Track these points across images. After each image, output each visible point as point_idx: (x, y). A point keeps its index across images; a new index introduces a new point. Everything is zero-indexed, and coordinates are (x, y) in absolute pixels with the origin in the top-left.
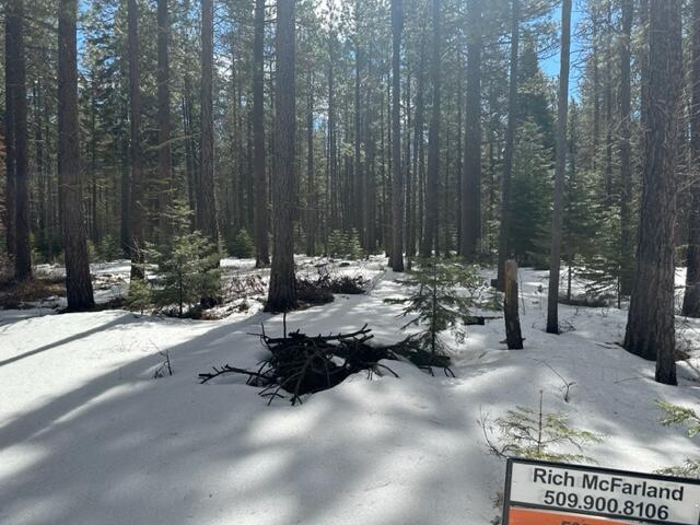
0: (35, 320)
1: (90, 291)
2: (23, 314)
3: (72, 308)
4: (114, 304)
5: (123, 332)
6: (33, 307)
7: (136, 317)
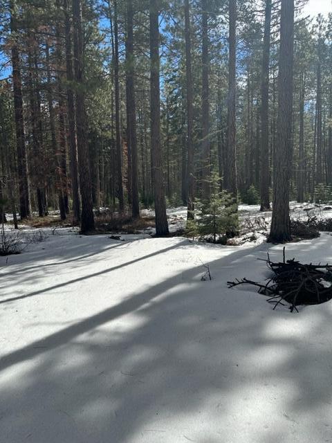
0: (141, 241)
1: (167, 225)
2: (136, 237)
3: (158, 235)
4: (179, 233)
5: (184, 250)
6: (140, 233)
7: (190, 241)
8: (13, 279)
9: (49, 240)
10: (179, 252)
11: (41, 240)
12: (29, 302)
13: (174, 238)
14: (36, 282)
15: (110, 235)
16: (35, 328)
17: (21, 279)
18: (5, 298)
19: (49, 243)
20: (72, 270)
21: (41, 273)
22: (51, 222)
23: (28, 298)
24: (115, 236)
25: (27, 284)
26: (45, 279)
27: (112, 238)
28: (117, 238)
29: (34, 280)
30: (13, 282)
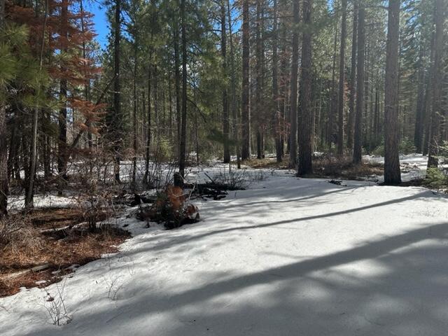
2: (359, 183)
7: (434, 193)
8: (243, 211)
9: (269, 180)
10: (420, 204)
11: (261, 179)
12: (260, 232)
13: (410, 187)
14: (263, 216)
15: (330, 180)
16: (269, 257)
17: (250, 211)
18: (239, 226)
19: (270, 182)
20: (296, 209)
21: (266, 208)
22: (268, 164)
23: (258, 229)
24: (336, 180)
25: (256, 216)
26: (270, 213)
27: (332, 182)
28: (338, 183)
29: (262, 213)
30: (243, 213)
